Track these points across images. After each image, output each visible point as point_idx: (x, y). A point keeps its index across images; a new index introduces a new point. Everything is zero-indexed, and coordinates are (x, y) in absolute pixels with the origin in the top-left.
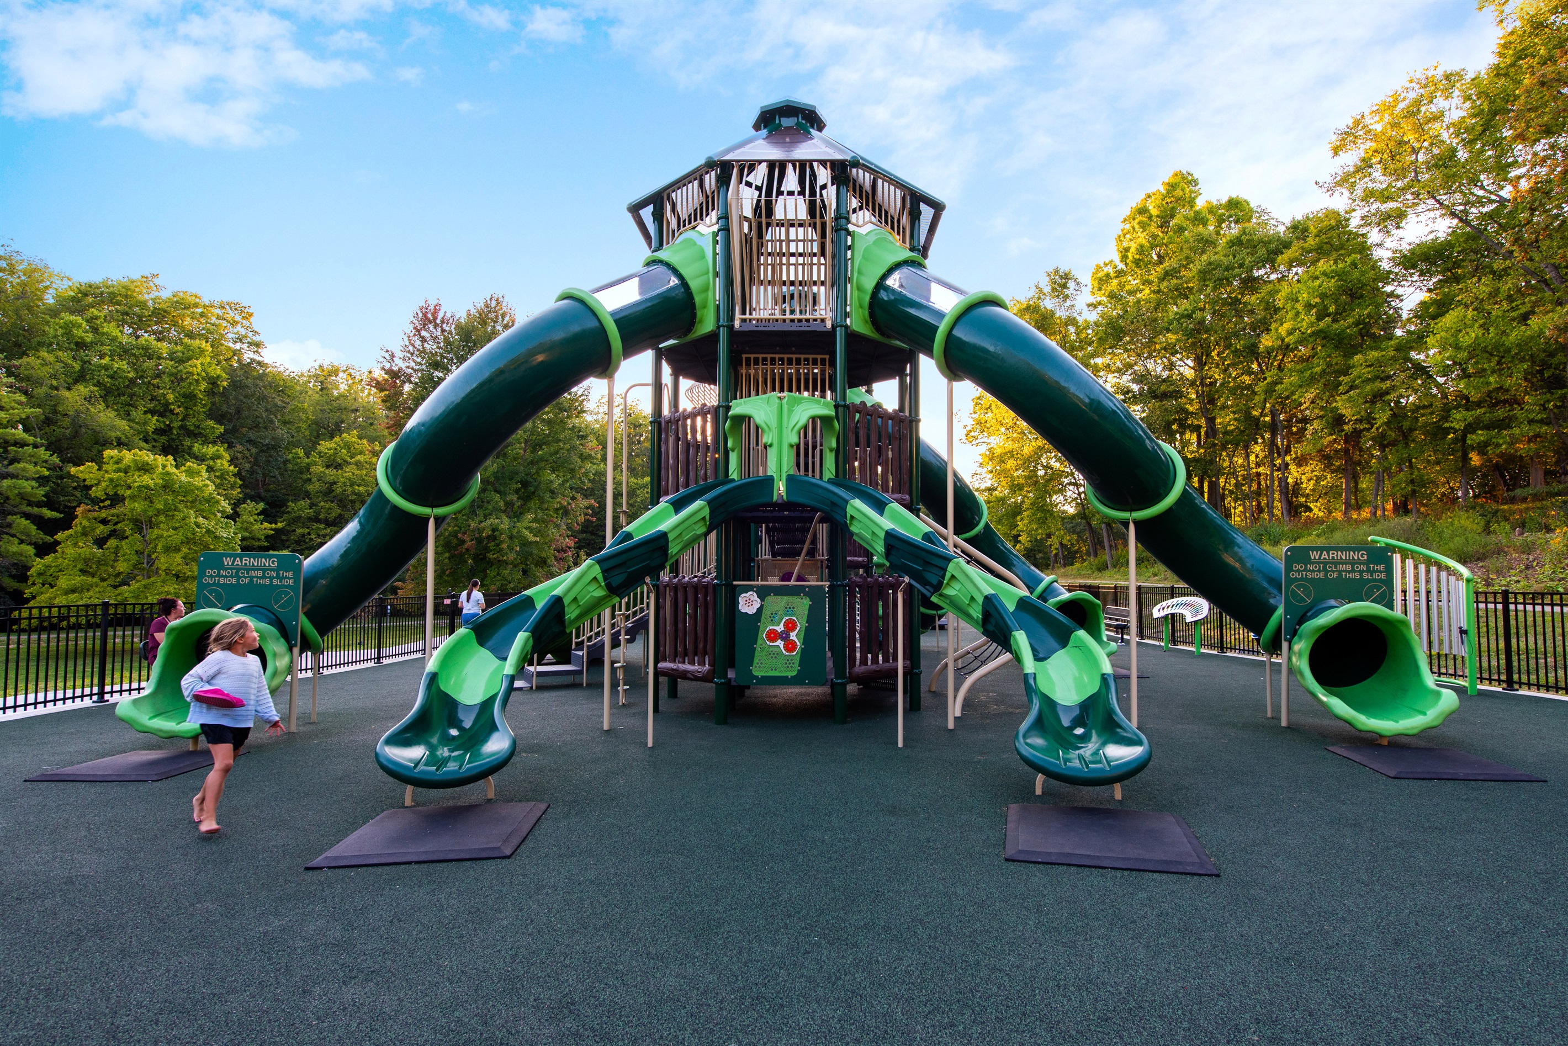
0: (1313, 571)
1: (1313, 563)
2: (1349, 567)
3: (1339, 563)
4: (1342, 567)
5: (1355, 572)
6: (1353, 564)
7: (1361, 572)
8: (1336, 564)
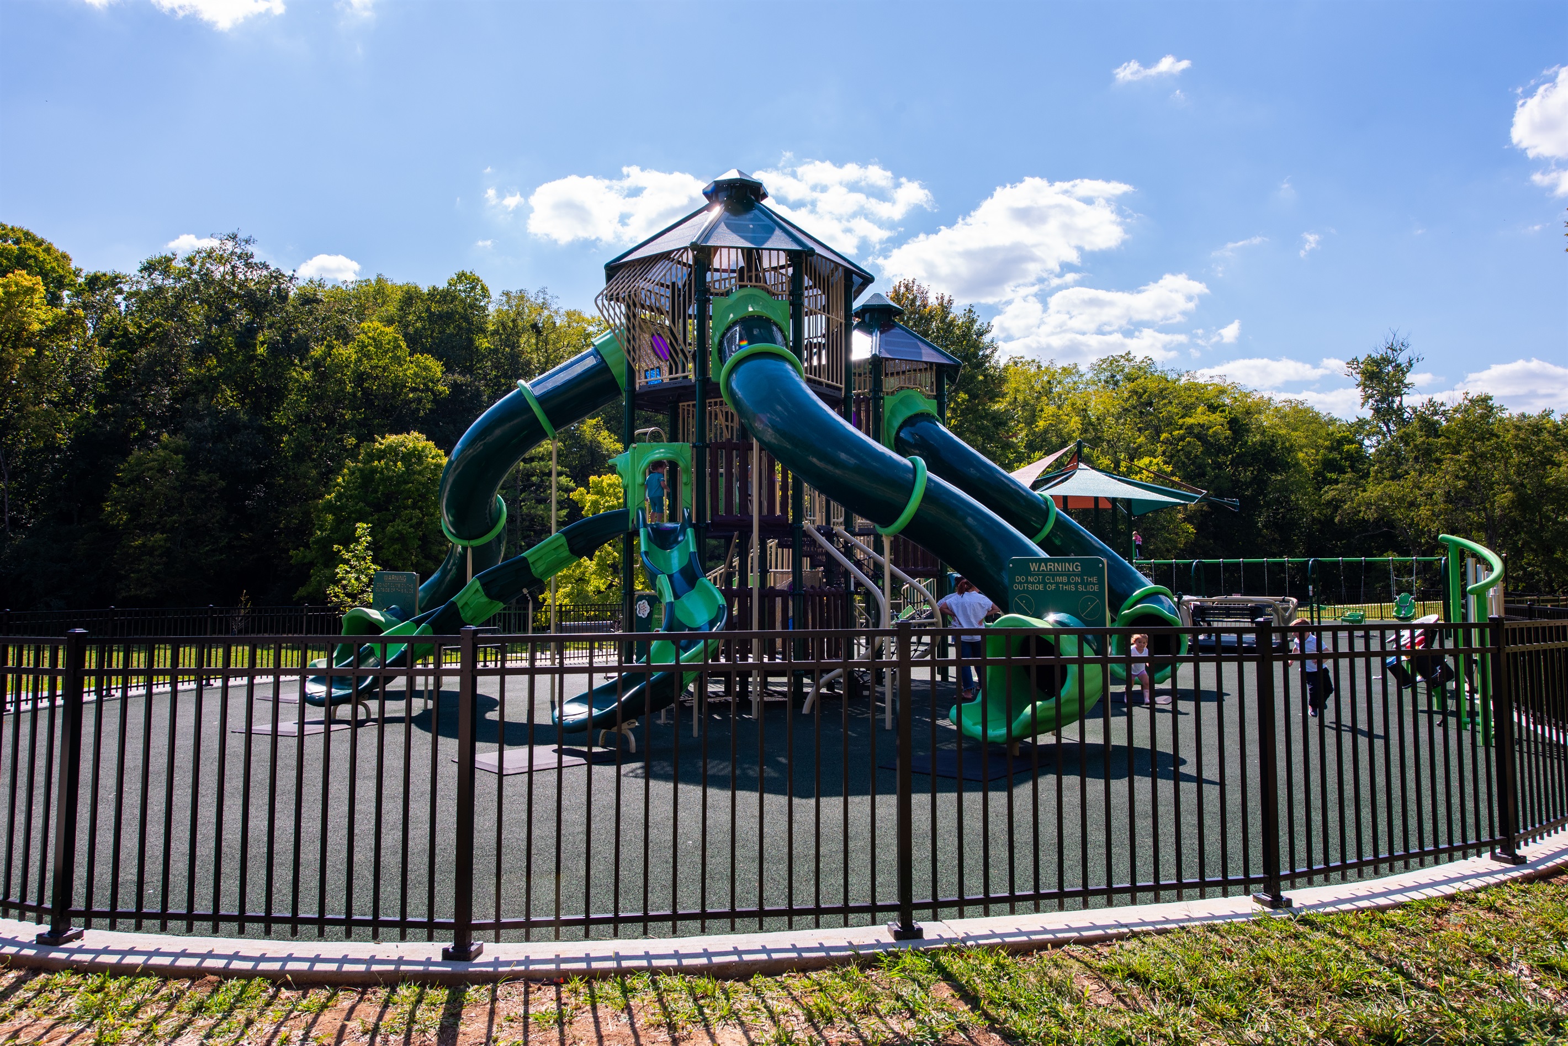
0: (1033, 583)
1: (1033, 575)
2: (1065, 579)
3: (1057, 575)
4: (1058, 579)
5: (1071, 584)
6: (1069, 576)
7: (1076, 584)
8: (1054, 576)
